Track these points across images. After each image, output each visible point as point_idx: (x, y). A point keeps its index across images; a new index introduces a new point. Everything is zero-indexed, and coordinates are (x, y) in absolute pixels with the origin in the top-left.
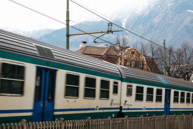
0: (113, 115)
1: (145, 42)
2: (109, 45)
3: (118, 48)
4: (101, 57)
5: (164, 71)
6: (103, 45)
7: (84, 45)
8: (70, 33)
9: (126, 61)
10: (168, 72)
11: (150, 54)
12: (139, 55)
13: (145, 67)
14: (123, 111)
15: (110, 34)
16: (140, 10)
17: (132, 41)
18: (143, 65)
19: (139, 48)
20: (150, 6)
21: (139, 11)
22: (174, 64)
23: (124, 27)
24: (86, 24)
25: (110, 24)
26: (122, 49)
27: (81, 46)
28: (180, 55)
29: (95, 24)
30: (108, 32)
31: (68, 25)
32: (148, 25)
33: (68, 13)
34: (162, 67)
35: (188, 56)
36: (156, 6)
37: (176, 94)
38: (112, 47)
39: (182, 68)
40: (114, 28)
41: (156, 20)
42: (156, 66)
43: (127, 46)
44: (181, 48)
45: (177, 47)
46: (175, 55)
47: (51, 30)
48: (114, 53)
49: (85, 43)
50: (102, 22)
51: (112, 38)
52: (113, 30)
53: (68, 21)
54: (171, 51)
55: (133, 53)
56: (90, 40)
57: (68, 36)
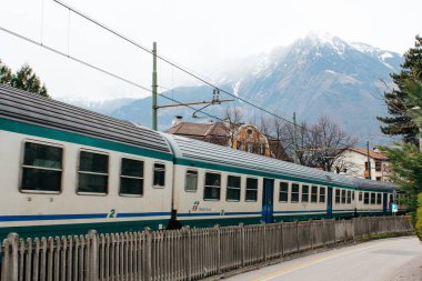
0: (161, 226)
1: (267, 116)
2: (215, 121)
3: (227, 125)
4: (203, 138)
5: (294, 157)
6: (206, 121)
7: (179, 122)
8: (159, 104)
9: (239, 143)
10: (300, 158)
11: (273, 134)
12: (258, 134)
13: (267, 152)
14: (178, 218)
15: (216, 106)
16: (259, 70)
17: (248, 115)
18: (264, 148)
19: (258, 126)
20: (273, 65)
21: (257, 72)
22: (309, 147)
23: (236, 94)
24: (181, 90)
25: (217, 91)
26: (234, 126)
27: (173, 122)
28: (316, 134)
29: (194, 90)
30: (213, 102)
31: (155, 92)
32: (271, 91)
33: (155, 75)
34: (291, 152)
35: (328, 136)
36: (281, 65)
37: (284, 186)
38: (220, 124)
39: (320, 153)
40: (222, 96)
41: (282, 85)
42: (283, 150)
43: (241, 121)
44: (318, 124)
45: (312, 123)
46: (310, 134)
47: (130, 99)
48: (223, 132)
49: (179, 117)
50: (203, 87)
51: (219, 110)
52: (220, 99)
53: (155, 86)
54: (303, 129)
55: (250, 132)
56: (187, 113)
57: (155, 108)
